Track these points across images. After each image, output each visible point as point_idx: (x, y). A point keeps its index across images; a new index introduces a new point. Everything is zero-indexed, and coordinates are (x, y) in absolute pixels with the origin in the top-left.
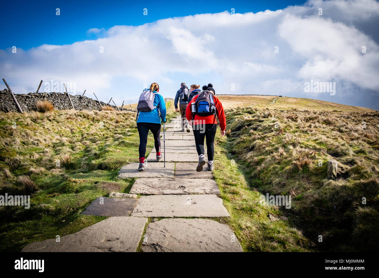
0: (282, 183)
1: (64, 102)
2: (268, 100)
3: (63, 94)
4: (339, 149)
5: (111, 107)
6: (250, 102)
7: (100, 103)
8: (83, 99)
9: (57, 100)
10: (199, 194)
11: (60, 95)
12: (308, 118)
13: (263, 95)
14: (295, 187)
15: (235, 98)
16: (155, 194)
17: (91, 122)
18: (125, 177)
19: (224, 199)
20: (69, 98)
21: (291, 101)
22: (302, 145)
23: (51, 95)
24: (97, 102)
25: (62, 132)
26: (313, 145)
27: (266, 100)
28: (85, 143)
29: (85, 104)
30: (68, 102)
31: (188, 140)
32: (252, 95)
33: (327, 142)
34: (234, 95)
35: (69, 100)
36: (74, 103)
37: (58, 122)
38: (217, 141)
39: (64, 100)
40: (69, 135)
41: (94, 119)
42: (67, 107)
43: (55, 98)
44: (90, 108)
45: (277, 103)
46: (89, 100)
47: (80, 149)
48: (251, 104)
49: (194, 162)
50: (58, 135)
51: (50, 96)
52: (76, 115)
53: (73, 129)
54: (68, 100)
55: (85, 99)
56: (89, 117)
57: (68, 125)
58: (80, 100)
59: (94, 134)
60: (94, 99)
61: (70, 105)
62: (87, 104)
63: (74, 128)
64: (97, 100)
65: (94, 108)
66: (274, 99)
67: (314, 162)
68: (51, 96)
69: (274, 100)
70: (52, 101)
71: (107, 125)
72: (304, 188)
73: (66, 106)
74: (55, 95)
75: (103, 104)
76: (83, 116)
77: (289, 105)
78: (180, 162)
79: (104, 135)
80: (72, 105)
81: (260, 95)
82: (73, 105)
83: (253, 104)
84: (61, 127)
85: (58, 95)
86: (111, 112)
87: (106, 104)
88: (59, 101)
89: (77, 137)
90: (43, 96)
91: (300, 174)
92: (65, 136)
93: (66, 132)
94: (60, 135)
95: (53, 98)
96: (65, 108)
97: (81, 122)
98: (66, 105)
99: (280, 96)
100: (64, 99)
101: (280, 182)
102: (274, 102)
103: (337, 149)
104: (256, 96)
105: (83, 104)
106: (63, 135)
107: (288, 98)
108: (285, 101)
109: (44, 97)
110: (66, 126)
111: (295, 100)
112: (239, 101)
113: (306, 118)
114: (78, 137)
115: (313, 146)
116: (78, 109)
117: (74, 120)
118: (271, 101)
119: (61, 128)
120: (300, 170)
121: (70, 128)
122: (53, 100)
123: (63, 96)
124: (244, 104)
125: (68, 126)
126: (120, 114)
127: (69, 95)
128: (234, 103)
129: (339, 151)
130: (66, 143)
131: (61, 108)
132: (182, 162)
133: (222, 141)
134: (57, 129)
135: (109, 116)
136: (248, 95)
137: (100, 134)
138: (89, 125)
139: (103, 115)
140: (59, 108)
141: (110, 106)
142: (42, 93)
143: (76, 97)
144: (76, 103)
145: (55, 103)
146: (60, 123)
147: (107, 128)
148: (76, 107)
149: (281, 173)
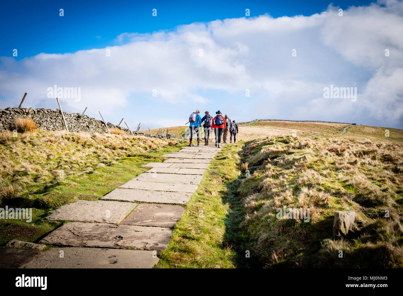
0: (270, 240)
1: (56, 121)
2: (337, 129)
3: (55, 110)
4: (373, 195)
5: (121, 130)
6: (312, 130)
7: (107, 125)
8: (82, 118)
9: (46, 119)
10: (134, 250)
11: (51, 112)
12: (362, 152)
13: (330, 122)
14: (283, 248)
15: (292, 125)
16: (72, 246)
17: (80, 147)
18: (53, 219)
19: (163, 259)
20: (62, 117)
21: (367, 131)
22: (321, 187)
23: (38, 111)
24: (103, 123)
25: (34, 158)
26: (337, 188)
27: (334, 129)
28: (56, 172)
29: (85, 125)
30: (60, 121)
31: (183, 174)
32: (315, 122)
33: (360, 184)
34: (291, 121)
35: (63, 119)
36: (70, 123)
37: (34, 145)
38: (222, 178)
39: (55, 119)
40: (41, 162)
41: (85, 144)
42: (59, 128)
43: (43, 116)
44: (92, 129)
45: (349, 132)
46: (91, 119)
47: (44, 180)
48: (313, 133)
49: (165, 204)
50: (27, 161)
51: (36, 113)
52: (63, 138)
53: (51, 155)
54: (61, 119)
55: (84, 119)
56: (79, 141)
57: (45, 149)
58: (78, 119)
59: (74, 162)
60: (98, 118)
61: (63, 125)
62: (88, 125)
63: (52, 153)
64: (102, 121)
65: (98, 130)
66: (344, 127)
67: (323, 212)
68: (38, 113)
69: (344, 129)
70: (38, 119)
71: (99, 152)
72: (295, 249)
73: (57, 127)
74: (44, 112)
75: (110, 125)
76: (72, 139)
77: (366, 136)
78: (146, 202)
79: (86, 164)
80: (65, 126)
81: (327, 122)
82: (67, 126)
83: (316, 132)
84: (35, 151)
85: (48, 112)
86: (115, 136)
87: (115, 126)
88: (49, 120)
89: (50, 164)
90: (25, 112)
91: (296, 229)
92: (36, 163)
93: (39, 159)
94: (30, 161)
95: (41, 115)
96: (56, 129)
97: (65, 146)
98: (57, 124)
99: (353, 124)
100: (55, 117)
101: (267, 238)
102: (344, 131)
103: (369, 196)
104: (321, 123)
105: (82, 124)
106: (34, 162)
107: (364, 127)
108: (359, 131)
109: (28, 114)
110: (42, 151)
111: (373, 130)
112: (297, 129)
113: (359, 152)
114: (53, 165)
115: (337, 190)
116: (74, 130)
117: (56, 143)
118: (340, 130)
119: (34, 153)
120: (298, 223)
121: (47, 153)
122: (40, 118)
123: (54, 113)
124: (303, 133)
125: (45, 151)
126: (128, 138)
127: (63, 113)
128: (290, 131)
129: (372, 199)
130: (30, 171)
131: (51, 129)
132: (149, 203)
133: (229, 177)
134: (28, 154)
135: (109, 141)
136: (310, 121)
137: (81, 163)
138: (75, 151)
139: (102, 139)
140: (48, 129)
141: (120, 128)
142: (25, 109)
143: (72, 116)
144: (71, 123)
145: (43, 122)
146: (36, 147)
147: (98, 155)
148: (71, 128)
149: (273, 225)
